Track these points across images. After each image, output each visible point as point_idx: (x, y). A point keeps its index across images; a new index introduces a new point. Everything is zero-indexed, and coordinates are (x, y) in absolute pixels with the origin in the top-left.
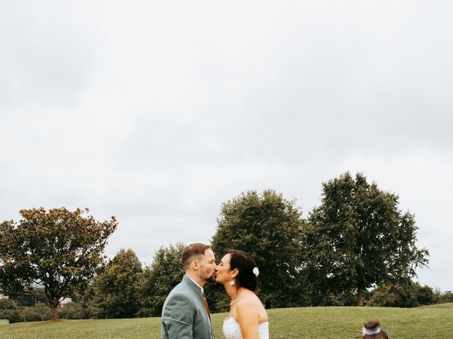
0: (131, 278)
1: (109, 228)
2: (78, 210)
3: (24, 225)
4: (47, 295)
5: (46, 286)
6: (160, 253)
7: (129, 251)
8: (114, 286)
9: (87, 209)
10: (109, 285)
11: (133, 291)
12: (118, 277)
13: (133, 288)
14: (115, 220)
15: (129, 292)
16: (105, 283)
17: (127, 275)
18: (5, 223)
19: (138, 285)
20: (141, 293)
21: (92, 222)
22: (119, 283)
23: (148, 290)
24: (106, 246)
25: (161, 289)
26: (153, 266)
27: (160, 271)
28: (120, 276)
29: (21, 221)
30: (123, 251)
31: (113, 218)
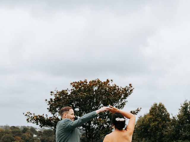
0: (160, 126)
1: (127, 92)
2: (108, 80)
3: (74, 92)
4: (87, 137)
5: (86, 131)
6: (184, 106)
7: (160, 105)
8: (148, 132)
9: (111, 80)
10: (144, 131)
11: (162, 136)
12: (151, 125)
13: (162, 134)
14: (131, 87)
15: (158, 137)
16: (141, 130)
17: (158, 124)
18: (63, 91)
19: (166, 132)
20: (168, 137)
21: (117, 88)
22: (152, 130)
23: (174, 135)
24: (126, 104)
25: (183, 134)
26: (179, 116)
27: (183, 120)
28: (152, 124)
29: (72, 90)
30: (156, 105)
31: (130, 85)
